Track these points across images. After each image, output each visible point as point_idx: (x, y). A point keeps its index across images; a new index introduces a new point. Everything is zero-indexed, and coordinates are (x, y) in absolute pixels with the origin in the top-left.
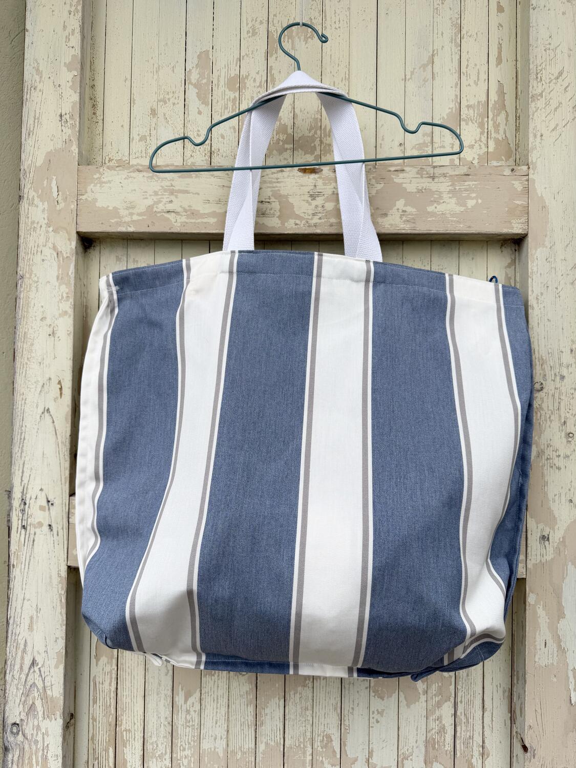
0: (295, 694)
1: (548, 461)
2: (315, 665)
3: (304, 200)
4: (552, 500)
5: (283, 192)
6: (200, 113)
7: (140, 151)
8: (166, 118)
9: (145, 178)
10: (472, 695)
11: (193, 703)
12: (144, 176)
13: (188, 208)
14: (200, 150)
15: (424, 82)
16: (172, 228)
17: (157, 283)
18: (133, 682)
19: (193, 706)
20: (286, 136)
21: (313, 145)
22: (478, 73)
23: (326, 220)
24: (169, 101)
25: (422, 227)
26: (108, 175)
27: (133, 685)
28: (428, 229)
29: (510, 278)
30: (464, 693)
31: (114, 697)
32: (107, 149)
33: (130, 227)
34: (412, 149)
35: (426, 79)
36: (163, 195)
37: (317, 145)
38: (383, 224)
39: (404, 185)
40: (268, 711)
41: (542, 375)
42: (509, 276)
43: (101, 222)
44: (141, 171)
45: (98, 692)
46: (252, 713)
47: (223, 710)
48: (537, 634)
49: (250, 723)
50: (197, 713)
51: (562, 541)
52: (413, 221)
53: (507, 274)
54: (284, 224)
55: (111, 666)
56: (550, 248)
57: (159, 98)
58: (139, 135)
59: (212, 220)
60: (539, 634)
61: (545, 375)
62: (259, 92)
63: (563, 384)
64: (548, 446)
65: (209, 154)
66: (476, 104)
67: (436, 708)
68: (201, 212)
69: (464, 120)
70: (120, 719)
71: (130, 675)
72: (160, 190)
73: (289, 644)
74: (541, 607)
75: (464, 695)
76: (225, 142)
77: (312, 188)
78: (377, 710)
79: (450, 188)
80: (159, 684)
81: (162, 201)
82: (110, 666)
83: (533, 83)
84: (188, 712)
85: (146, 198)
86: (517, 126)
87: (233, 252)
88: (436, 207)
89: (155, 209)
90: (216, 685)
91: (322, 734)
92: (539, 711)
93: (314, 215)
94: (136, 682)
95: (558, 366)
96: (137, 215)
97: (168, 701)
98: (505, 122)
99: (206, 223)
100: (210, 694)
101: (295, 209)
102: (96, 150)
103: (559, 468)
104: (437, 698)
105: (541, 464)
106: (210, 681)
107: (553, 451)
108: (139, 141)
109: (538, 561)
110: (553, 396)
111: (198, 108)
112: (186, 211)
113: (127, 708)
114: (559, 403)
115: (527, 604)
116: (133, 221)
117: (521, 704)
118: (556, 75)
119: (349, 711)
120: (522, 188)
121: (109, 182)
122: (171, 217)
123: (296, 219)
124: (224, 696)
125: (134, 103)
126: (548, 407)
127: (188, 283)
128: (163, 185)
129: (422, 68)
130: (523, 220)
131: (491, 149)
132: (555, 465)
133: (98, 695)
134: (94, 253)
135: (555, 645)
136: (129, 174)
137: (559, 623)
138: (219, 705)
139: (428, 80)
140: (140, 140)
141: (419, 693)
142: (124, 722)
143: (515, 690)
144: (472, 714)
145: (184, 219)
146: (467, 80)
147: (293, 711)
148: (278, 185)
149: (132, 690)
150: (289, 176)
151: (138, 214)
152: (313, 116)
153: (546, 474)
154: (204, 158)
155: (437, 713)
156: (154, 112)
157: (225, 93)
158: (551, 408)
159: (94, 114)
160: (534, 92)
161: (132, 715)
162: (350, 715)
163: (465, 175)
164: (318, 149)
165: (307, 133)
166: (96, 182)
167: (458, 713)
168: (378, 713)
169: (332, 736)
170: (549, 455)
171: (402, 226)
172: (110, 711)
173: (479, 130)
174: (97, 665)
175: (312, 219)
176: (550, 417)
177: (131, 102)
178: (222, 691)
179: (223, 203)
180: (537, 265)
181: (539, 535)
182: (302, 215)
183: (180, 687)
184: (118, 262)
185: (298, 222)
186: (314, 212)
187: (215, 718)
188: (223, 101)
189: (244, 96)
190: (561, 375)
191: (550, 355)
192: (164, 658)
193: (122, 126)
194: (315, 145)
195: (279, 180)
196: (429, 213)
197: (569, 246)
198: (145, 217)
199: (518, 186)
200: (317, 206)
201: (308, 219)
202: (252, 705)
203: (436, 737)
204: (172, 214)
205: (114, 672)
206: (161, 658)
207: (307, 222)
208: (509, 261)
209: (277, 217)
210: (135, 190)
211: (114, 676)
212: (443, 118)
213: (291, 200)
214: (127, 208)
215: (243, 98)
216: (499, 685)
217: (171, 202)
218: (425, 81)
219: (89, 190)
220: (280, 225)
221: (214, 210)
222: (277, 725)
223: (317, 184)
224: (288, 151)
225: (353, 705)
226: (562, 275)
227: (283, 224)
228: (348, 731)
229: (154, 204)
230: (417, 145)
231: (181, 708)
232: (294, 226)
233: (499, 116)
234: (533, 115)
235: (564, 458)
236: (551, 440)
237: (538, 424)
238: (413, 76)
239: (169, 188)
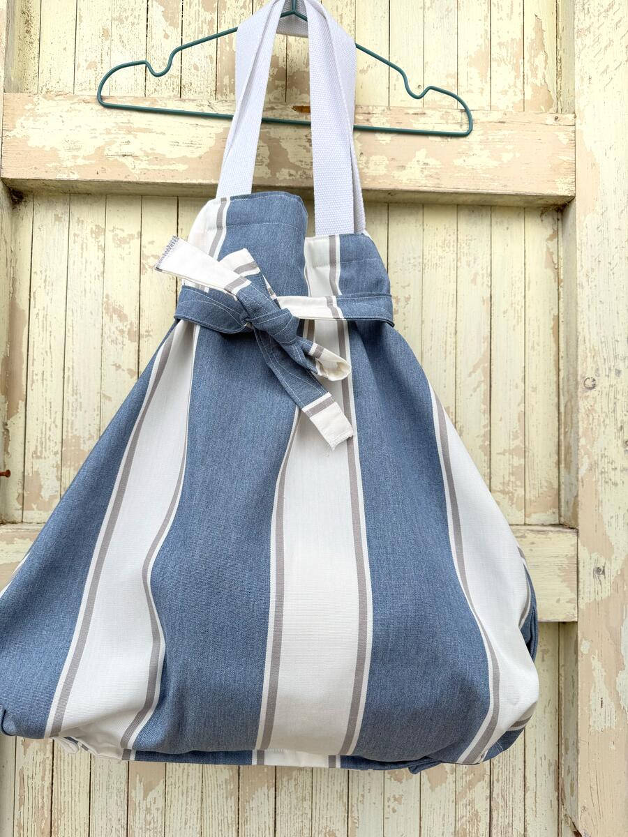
0: (288, 780)
1: (603, 475)
3: (301, 146)
4: (607, 523)
5: (273, 135)
6: (166, 36)
7: (88, 82)
8: (123, 42)
9: (94, 112)
10: (511, 772)
11: (155, 799)
12: (92, 109)
13: (150, 151)
14: (167, 83)
15: (447, 13)
16: (129, 176)
18: (74, 774)
19: (154, 803)
20: (277, 69)
22: (512, 5)
24: (127, 20)
25: (449, 184)
26: (44, 105)
27: (74, 779)
28: (456, 187)
29: (552, 253)
30: (502, 768)
31: (48, 796)
32: (44, 77)
33: (73, 173)
35: (450, 9)
36: (116, 133)
38: (400, 178)
40: (253, 804)
41: (594, 369)
42: (551, 250)
43: (34, 167)
44: (89, 102)
45: (26, 789)
46: (233, 807)
47: (195, 806)
48: (592, 691)
49: (230, 822)
50: (160, 811)
51: (620, 575)
52: (436, 176)
53: (548, 249)
54: (275, 175)
55: (45, 754)
56: (602, 214)
57: (114, 16)
58: (86, 61)
59: (182, 168)
60: (594, 691)
61: (598, 369)
63: (619, 380)
64: (602, 457)
66: (510, 42)
67: (468, 790)
68: (167, 156)
69: (496, 60)
70: (56, 824)
71: (70, 765)
72: (114, 127)
74: (596, 657)
75: (500, 772)
76: (199, 74)
78: (394, 796)
79: (482, 137)
80: (110, 776)
81: (116, 142)
82: (42, 755)
83: (579, 15)
84: (148, 810)
85: (96, 137)
86: (559, 69)
88: (464, 161)
89: (106, 152)
90: (185, 774)
91: (324, 831)
92: (595, 787)
94: (78, 775)
95: (612, 359)
96: (82, 159)
97: (122, 797)
98: (544, 65)
99: (173, 170)
100: (177, 787)
101: (289, 157)
102: (29, 77)
103: (616, 484)
104: (468, 777)
105: (594, 479)
106: (177, 767)
107: (608, 463)
108: (87, 69)
109: (592, 599)
110: (608, 395)
111: (164, 31)
112: (147, 155)
113: (66, 810)
114: (615, 403)
115: (579, 653)
116: (77, 166)
117: (573, 779)
118: (606, 7)
119: (358, 799)
120: (567, 140)
121: (46, 115)
122: (128, 161)
123: (289, 168)
124: (197, 788)
125: (81, 21)
126: (602, 408)
130: (570, 178)
131: (528, 96)
132: (610, 480)
133: (26, 793)
134: (26, 211)
135: (613, 704)
136: (72, 106)
137: (617, 676)
138: (189, 799)
139: (452, 9)
140: (89, 67)
141: (446, 772)
142: (62, 828)
143: (563, 762)
144: (511, 795)
145: (144, 165)
146: (498, 13)
147: (286, 803)
148: (268, 126)
149: (73, 784)
150: (281, 115)
151: (84, 158)
153: (600, 491)
155: (469, 796)
156: (106, 34)
157: (199, 15)
158: (605, 410)
159: (28, 32)
160: (580, 27)
161: (73, 819)
162: (359, 804)
163: (500, 122)
165: (303, 68)
166: (27, 115)
167: (494, 795)
168: (395, 799)
169: (337, 832)
170: (603, 468)
171: (423, 182)
172: (43, 814)
173: (513, 74)
174: (24, 755)
176: (604, 421)
177: (77, 19)
178: (194, 781)
179: (196, 147)
180: (587, 235)
181: (593, 567)
182: (298, 164)
183: (138, 778)
184: (57, 223)
185: (293, 172)
187: (183, 817)
188: (197, 23)
189: (223, 18)
190: (616, 369)
191: (603, 345)
192: (80, 742)
193: (65, 49)
196: (455, 167)
197: (624, 212)
198: (93, 162)
199: (564, 138)
201: (306, 169)
202: (233, 798)
203: (468, 827)
204: (130, 158)
205: (49, 762)
206: (76, 742)
207: (305, 173)
208: (550, 232)
209: (266, 165)
210: (80, 126)
211: (48, 767)
212: (470, 56)
213: (284, 145)
214: (70, 150)
215: (222, 21)
216: (543, 758)
217: (128, 142)
218: (448, 11)
219: (18, 124)
220: (269, 175)
221: (185, 154)
222: (265, 822)
224: (280, 89)
225: (363, 791)
226: (616, 248)
227: (274, 174)
228: (357, 825)
229: (105, 146)
231: (139, 806)
232: (288, 177)
233: (537, 57)
234: (580, 53)
235: (622, 471)
236: (605, 449)
237: (590, 430)
238: (434, 4)
239: (126, 125)
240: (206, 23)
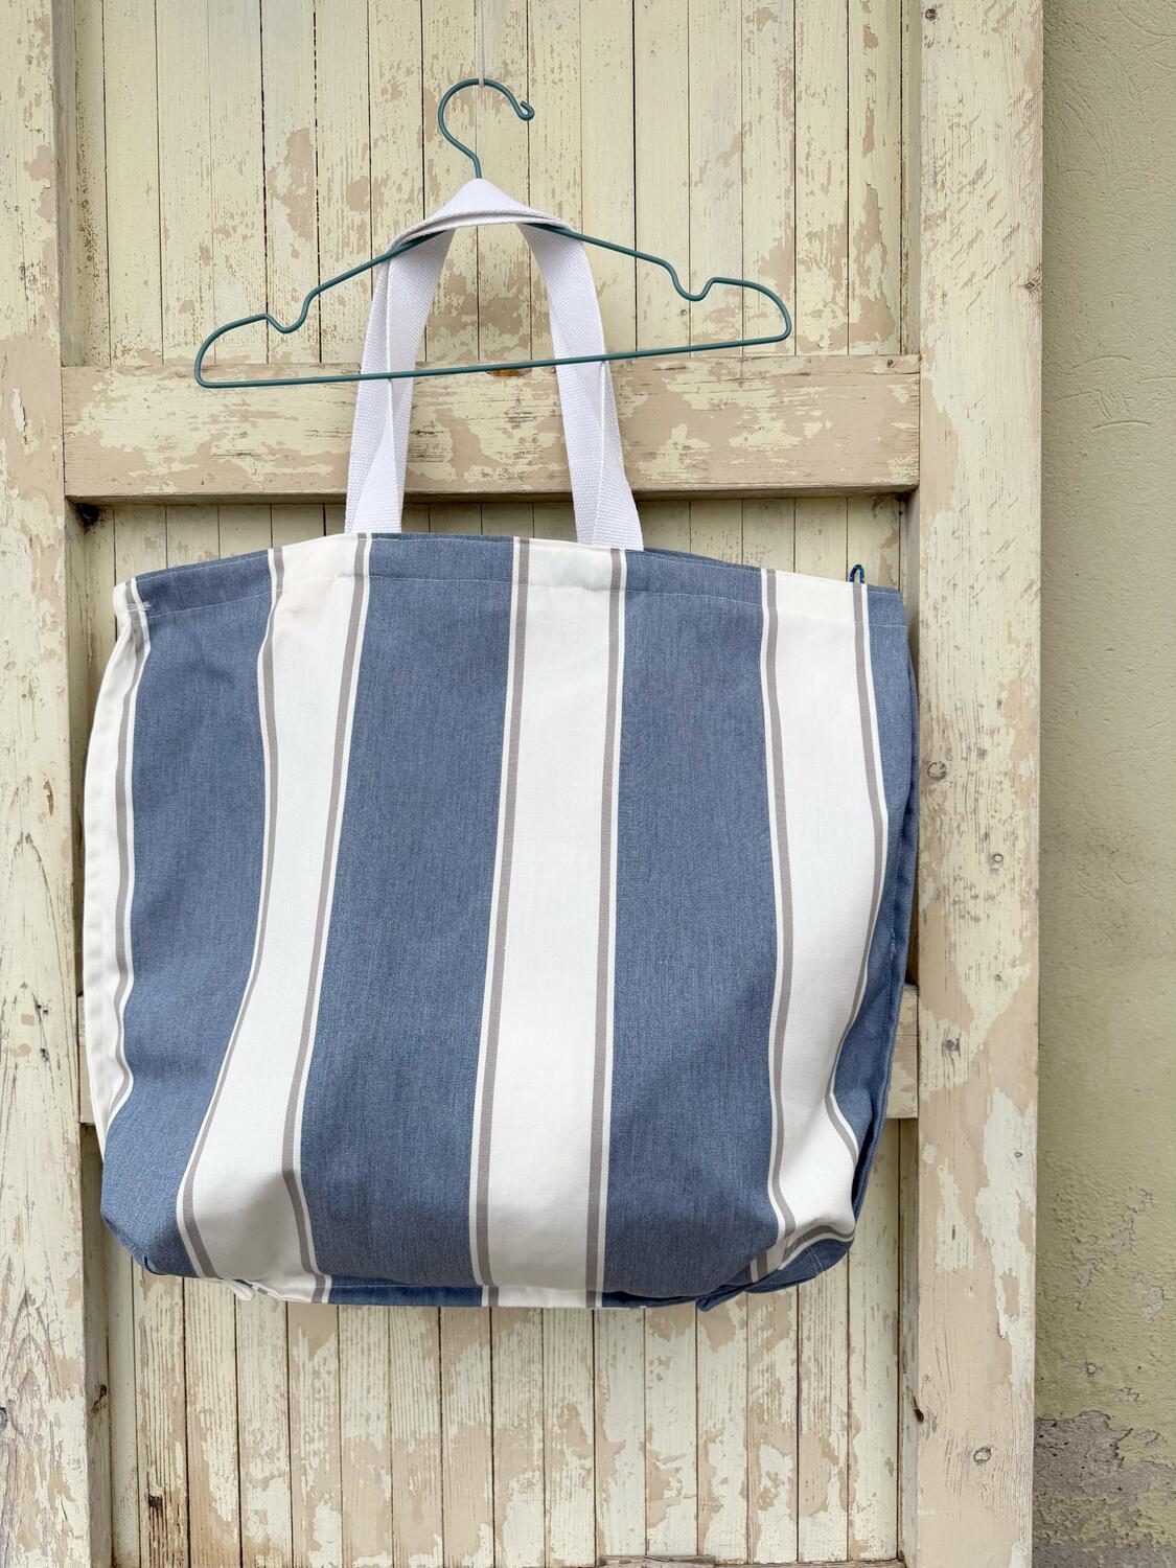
0: (509, 1335)
1: (957, 906)
2: (529, 1289)
3: (498, 429)
4: (963, 977)
5: (458, 414)
6: (295, 254)
7: (182, 331)
8: (231, 266)
9: (193, 390)
10: (829, 1326)
11: (325, 1359)
12: (189, 386)
13: (277, 447)
15: (725, 189)
16: (248, 485)
17: (222, 594)
18: (213, 1325)
19: (325, 1365)
20: (463, 298)
21: (515, 315)
22: (829, 169)
23: (541, 466)
24: (235, 231)
25: (721, 478)
26: (120, 385)
27: (213, 1330)
28: (733, 481)
29: (891, 567)
30: (814, 1322)
31: (179, 1354)
32: (119, 328)
33: (168, 485)
34: (705, 320)
35: (729, 183)
36: (226, 421)
37: (523, 315)
38: (648, 472)
39: (686, 397)
40: (460, 1367)
41: (943, 751)
42: (888, 562)
43: (111, 478)
44: (184, 376)
45: (150, 1345)
46: (433, 1372)
47: (381, 1369)
48: (939, 1216)
49: (429, 1391)
50: (332, 1376)
51: (983, 1051)
52: (703, 466)
53: (884, 560)
54: (462, 476)
55: (173, 1299)
56: (961, 511)
57: (216, 226)
58: (178, 299)
59: (324, 469)
60: (943, 1216)
61: (950, 750)
62: (409, 212)
63: (983, 765)
64: (955, 880)
65: (316, 336)
66: (825, 230)
67: (765, 1352)
68: (302, 453)
69: (804, 262)
70: (192, 1392)
71: (207, 1313)
72: (221, 412)
73: (469, 1257)
74: (946, 1169)
75: (813, 1326)
76: (347, 313)
77: (513, 404)
78: (659, 1359)
79: (773, 400)
80: (262, 1328)
81: (226, 434)
82: (169, 1301)
83: (928, 192)
84: (316, 1374)
85: (197, 429)
86: (904, 271)
87: (362, 536)
88: (746, 439)
89: (214, 450)
90: (365, 1326)
91: (561, 1404)
92: (943, 1349)
93: (518, 456)
94: (218, 1325)
95: (973, 732)
96: (180, 462)
97: (280, 1355)
98: (880, 265)
99: (312, 475)
100: (355, 1342)
101: (481, 446)
102: (98, 330)
103: (977, 919)
104: (765, 1333)
105: (943, 913)
106: (354, 1317)
107: (965, 888)
108: (180, 312)
109: (940, 1087)
110: (965, 787)
111: (292, 245)
112: (272, 452)
113: (205, 1373)
114: (976, 800)
115: (921, 1163)
116: (172, 474)
117: (913, 1339)
118: (971, 176)
119: (607, 1361)
120: (907, 396)
121: (124, 398)
122: (246, 464)
123: (483, 464)
124: (382, 1344)
125: (167, 238)
126: (955, 808)
127: (279, 595)
128: (228, 403)
129: (722, 161)
130: (910, 459)
131: (855, 318)
132: (968, 913)
133: (150, 1350)
134: (103, 533)
135: (970, 1234)
136: (161, 382)
137: (977, 1195)
138: (372, 1359)
139: (733, 184)
140: (183, 310)
141: (734, 1326)
142: (200, 1396)
143: (905, 1314)
144: (828, 1359)
145: (269, 468)
146: (808, 183)
147: (506, 1365)
148: (448, 399)
149: (213, 1338)
150: (468, 382)
151: (182, 461)
152: (514, 259)
153: (952, 928)
154: (307, 345)
155: (767, 1359)
156: (205, 255)
157: (343, 216)
158: (961, 809)
159: (90, 258)
160: (930, 211)
161: (215, 1383)
162: (609, 1368)
163: (801, 374)
164: (526, 322)
165: (504, 294)
166: (97, 399)
167: (804, 1358)
168: (661, 1362)
169: (579, 1405)
170: (958, 895)
171: (683, 476)
172: (174, 1378)
173: (831, 282)
174: (145, 1299)
175: (514, 465)
176: (959, 827)
177: (161, 233)
178: (377, 1335)
179: (343, 436)
180: (936, 544)
181: (941, 1039)
182: (496, 457)
183: (300, 1330)
184: (149, 550)
185: (488, 470)
186: (517, 451)
187: (365, 1384)
188: (340, 230)
189: (379, 219)
190: (979, 749)
191: (959, 712)
192: (256, 1286)
193: (146, 283)
194: (519, 315)
195: (449, 390)
196: (733, 449)
197: (996, 506)
198: (194, 466)
199: (901, 393)
200: (522, 440)
201: (508, 465)
202: (432, 1359)
203: (766, 1401)
204: (248, 458)
205: (178, 1310)
206: (250, 1286)
207: (506, 470)
208: (888, 533)
209: (449, 461)
210: (174, 414)
211: (178, 1316)
212: (763, 258)
213: (474, 428)
214: (161, 449)
215: (379, 225)
216: (876, 1308)
217: (244, 435)
218: (728, 185)
219: (85, 413)
220: (454, 477)
221: (327, 449)
222: (478, 1392)
223: (521, 398)
224: (469, 328)
225: (615, 1350)
226: (982, 563)
227: (460, 474)
228: (607, 1397)
229: (211, 441)
230: (714, 312)
231: (304, 1368)
232: (482, 480)
233: (869, 253)
234: (928, 256)
235: (986, 900)
236: (960, 868)
237: (936, 840)
238: (705, 176)
239: (239, 408)
240: (353, 230)
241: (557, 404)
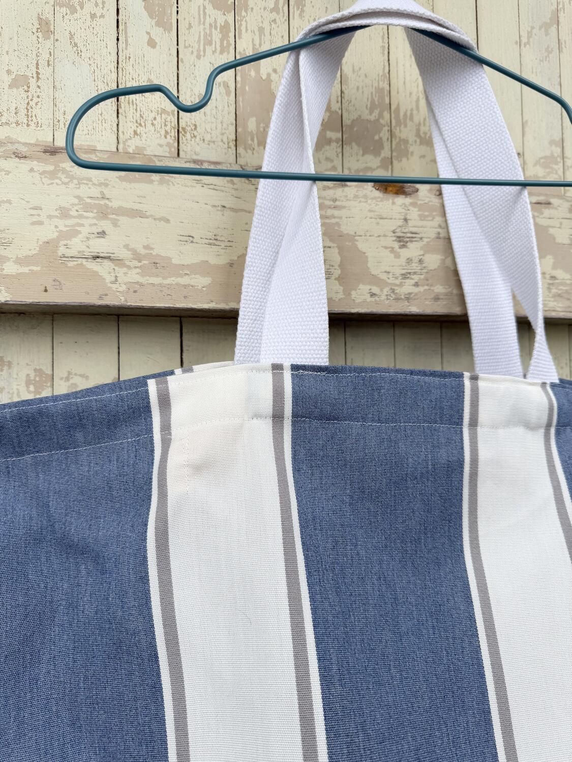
3: (386, 248)
5: (346, 229)
6: (152, 43)
7: (13, 109)
8: (76, 45)
9: (37, 175)
12: (32, 170)
13: (143, 252)
14: (155, 122)
16: (106, 295)
17: (79, 436)
21: (377, 137)
23: (426, 287)
24: (82, 8)
34: (535, 165)
35: (550, 49)
36: (80, 217)
37: (385, 139)
39: (551, 231)
44: (25, 157)
52: (566, 296)
54: (350, 294)
59: (201, 281)
62: (274, 21)
65: (174, 133)
68: (174, 261)
72: (73, 205)
77: (401, 223)
81: (80, 232)
85: (40, 223)
87: (277, 368)
89: (62, 250)
93: (405, 276)
96: (15, 262)
99: (185, 286)
101: (369, 265)
108: (10, 87)
111: (148, 33)
112: (138, 257)
122: (103, 269)
123: (370, 283)
128: (81, 195)
129: (543, 30)
139: (552, 50)
140: (14, 85)
145: (133, 276)
148: (336, 213)
150: (356, 197)
151: (19, 261)
152: (376, 84)
154: (163, 141)
156: (45, 27)
157: (205, 14)
164: (387, 145)
165: (366, 115)
175: (401, 285)
179: (223, 245)
182: (384, 276)
185: (375, 290)
186: (404, 272)
188: (202, 26)
189: (244, 23)
194: (381, 139)
195: (337, 203)
198: (35, 268)
200: (409, 261)
201: (396, 285)
204: (106, 263)
207: (393, 291)
209: (335, 279)
213: (362, 245)
215: (243, 28)
217: (102, 234)
220: (341, 296)
221: (206, 259)
223: (408, 217)
224: (334, 145)
227: (348, 293)
229: (59, 239)
230: (542, 158)
232: (369, 299)
238: (531, 40)
239: (96, 202)
240: (216, 28)
241: (446, 226)
